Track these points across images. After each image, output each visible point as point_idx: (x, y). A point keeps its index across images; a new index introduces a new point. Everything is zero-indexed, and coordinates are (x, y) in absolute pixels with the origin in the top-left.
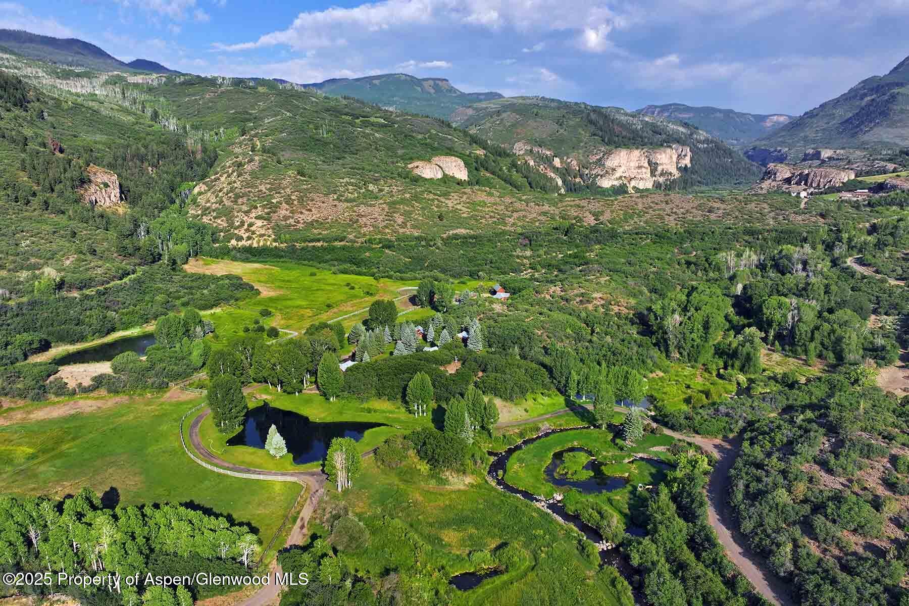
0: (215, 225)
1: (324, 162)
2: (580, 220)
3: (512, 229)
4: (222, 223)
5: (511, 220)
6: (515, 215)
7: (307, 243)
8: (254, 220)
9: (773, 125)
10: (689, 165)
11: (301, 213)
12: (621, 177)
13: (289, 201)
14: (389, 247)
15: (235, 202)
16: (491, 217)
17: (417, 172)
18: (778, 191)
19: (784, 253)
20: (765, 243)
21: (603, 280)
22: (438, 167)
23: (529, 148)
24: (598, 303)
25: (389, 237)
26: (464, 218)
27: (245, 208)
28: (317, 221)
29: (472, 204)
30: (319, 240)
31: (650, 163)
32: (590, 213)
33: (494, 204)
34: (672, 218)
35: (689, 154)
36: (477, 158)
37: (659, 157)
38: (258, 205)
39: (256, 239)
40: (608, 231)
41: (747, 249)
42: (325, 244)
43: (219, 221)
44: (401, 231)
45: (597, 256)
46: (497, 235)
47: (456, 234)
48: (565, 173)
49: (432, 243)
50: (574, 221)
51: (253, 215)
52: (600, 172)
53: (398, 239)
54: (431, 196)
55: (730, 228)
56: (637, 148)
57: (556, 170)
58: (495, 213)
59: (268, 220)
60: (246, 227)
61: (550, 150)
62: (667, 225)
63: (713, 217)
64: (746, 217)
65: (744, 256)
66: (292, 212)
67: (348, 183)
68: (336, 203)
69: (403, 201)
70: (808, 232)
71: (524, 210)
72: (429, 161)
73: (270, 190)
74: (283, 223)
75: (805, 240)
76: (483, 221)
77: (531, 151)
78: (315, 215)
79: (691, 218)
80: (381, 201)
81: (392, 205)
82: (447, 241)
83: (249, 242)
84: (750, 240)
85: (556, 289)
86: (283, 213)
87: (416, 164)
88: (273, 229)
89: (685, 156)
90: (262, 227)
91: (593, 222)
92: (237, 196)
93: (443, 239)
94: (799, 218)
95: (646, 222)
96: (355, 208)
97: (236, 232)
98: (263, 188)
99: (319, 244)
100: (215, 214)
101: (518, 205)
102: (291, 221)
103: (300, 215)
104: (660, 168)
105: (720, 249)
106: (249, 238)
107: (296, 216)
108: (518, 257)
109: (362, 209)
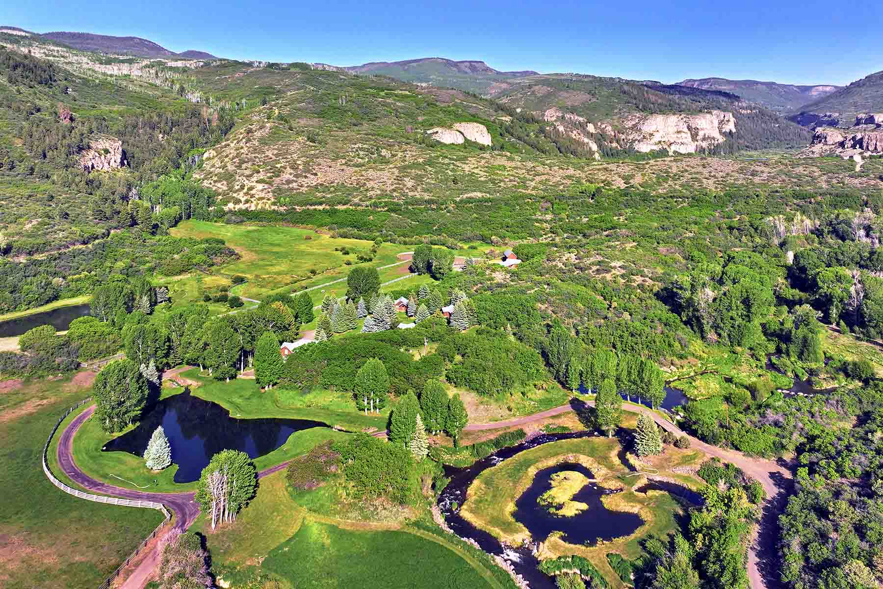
0: (214, 188)
1: (339, 128)
2: (609, 184)
3: (534, 193)
4: (222, 187)
5: (533, 184)
6: (538, 178)
7: (308, 207)
8: (254, 184)
9: (820, 94)
10: (734, 130)
11: (306, 177)
12: (660, 142)
13: (294, 167)
14: (394, 211)
15: (239, 167)
16: (511, 181)
17: (436, 137)
18: (831, 155)
19: (841, 218)
20: (819, 207)
21: (629, 246)
22: (458, 133)
23: (561, 115)
24: (618, 273)
25: (396, 200)
26: (481, 181)
27: (248, 172)
28: (322, 185)
29: (490, 169)
30: (321, 204)
31: (689, 128)
32: (620, 176)
33: (516, 168)
34: (711, 182)
35: (732, 120)
36: (502, 124)
37: (699, 122)
38: (261, 170)
39: (255, 202)
40: (640, 195)
41: (798, 213)
42: (328, 207)
43: (219, 185)
44: (411, 194)
45: (626, 219)
46: (516, 199)
47: (470, 198)
48: (600, 139)
49: (443, 207)
50: (602, 185)
51: (255, 179)
52: (637, 137)
53: (406, 203)
54: (447, 161)
55: (777, 192)
56: (674, 114)
57: (590, 135)
58: (515, 176)
59: (270, 184)
60: (245, 190)
61: (582, 116)
62: (706, 188)
63: (757, 180)
64: (795, 180)
65: (795, 221)
66: (296, 176)
67: (361, 149)
68: (344, 167)
69: (415, 165)
70: (868, 196)
71: (548, 174)
72: (450, 127)
73: (277, 155)
74: (286, 186)
75: (866, 204)
76: (502, 184)
77: (563, 117)
78: (321, 179)
79: (732, 181)
80: (391, 166)
81: (403, 169)
82: (459, 205)
83: (247, 205)
84: (801, 204)
85: (571, 257)
86: (286, 176)
87: (435, 130)
88: (274, 192)
89: (728, 121)
90: (262, 190)
91: (623, 186)
92: (243, 162)
93: (455, 202)
94: (856, 181)
95: (681, 185)
96: (363, 173)
97: (235, 195)
98: (269, 154)
99: (321, 208)
100: (215, 178)
101: (540, 169)
102: (295, 185)
103: (304, 179)
104: (701, 133)
105: (767, 214)
106: (247, 202)
107: (300, 180)
108: (537, 221)
109: (371, 172)
